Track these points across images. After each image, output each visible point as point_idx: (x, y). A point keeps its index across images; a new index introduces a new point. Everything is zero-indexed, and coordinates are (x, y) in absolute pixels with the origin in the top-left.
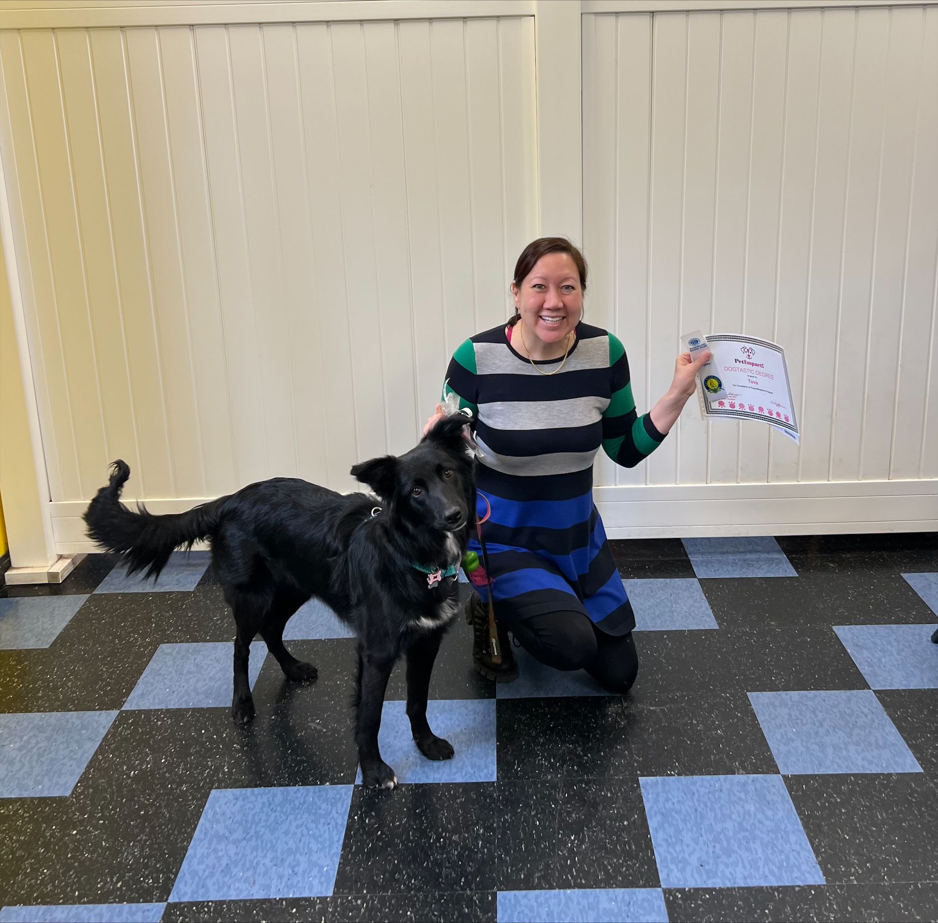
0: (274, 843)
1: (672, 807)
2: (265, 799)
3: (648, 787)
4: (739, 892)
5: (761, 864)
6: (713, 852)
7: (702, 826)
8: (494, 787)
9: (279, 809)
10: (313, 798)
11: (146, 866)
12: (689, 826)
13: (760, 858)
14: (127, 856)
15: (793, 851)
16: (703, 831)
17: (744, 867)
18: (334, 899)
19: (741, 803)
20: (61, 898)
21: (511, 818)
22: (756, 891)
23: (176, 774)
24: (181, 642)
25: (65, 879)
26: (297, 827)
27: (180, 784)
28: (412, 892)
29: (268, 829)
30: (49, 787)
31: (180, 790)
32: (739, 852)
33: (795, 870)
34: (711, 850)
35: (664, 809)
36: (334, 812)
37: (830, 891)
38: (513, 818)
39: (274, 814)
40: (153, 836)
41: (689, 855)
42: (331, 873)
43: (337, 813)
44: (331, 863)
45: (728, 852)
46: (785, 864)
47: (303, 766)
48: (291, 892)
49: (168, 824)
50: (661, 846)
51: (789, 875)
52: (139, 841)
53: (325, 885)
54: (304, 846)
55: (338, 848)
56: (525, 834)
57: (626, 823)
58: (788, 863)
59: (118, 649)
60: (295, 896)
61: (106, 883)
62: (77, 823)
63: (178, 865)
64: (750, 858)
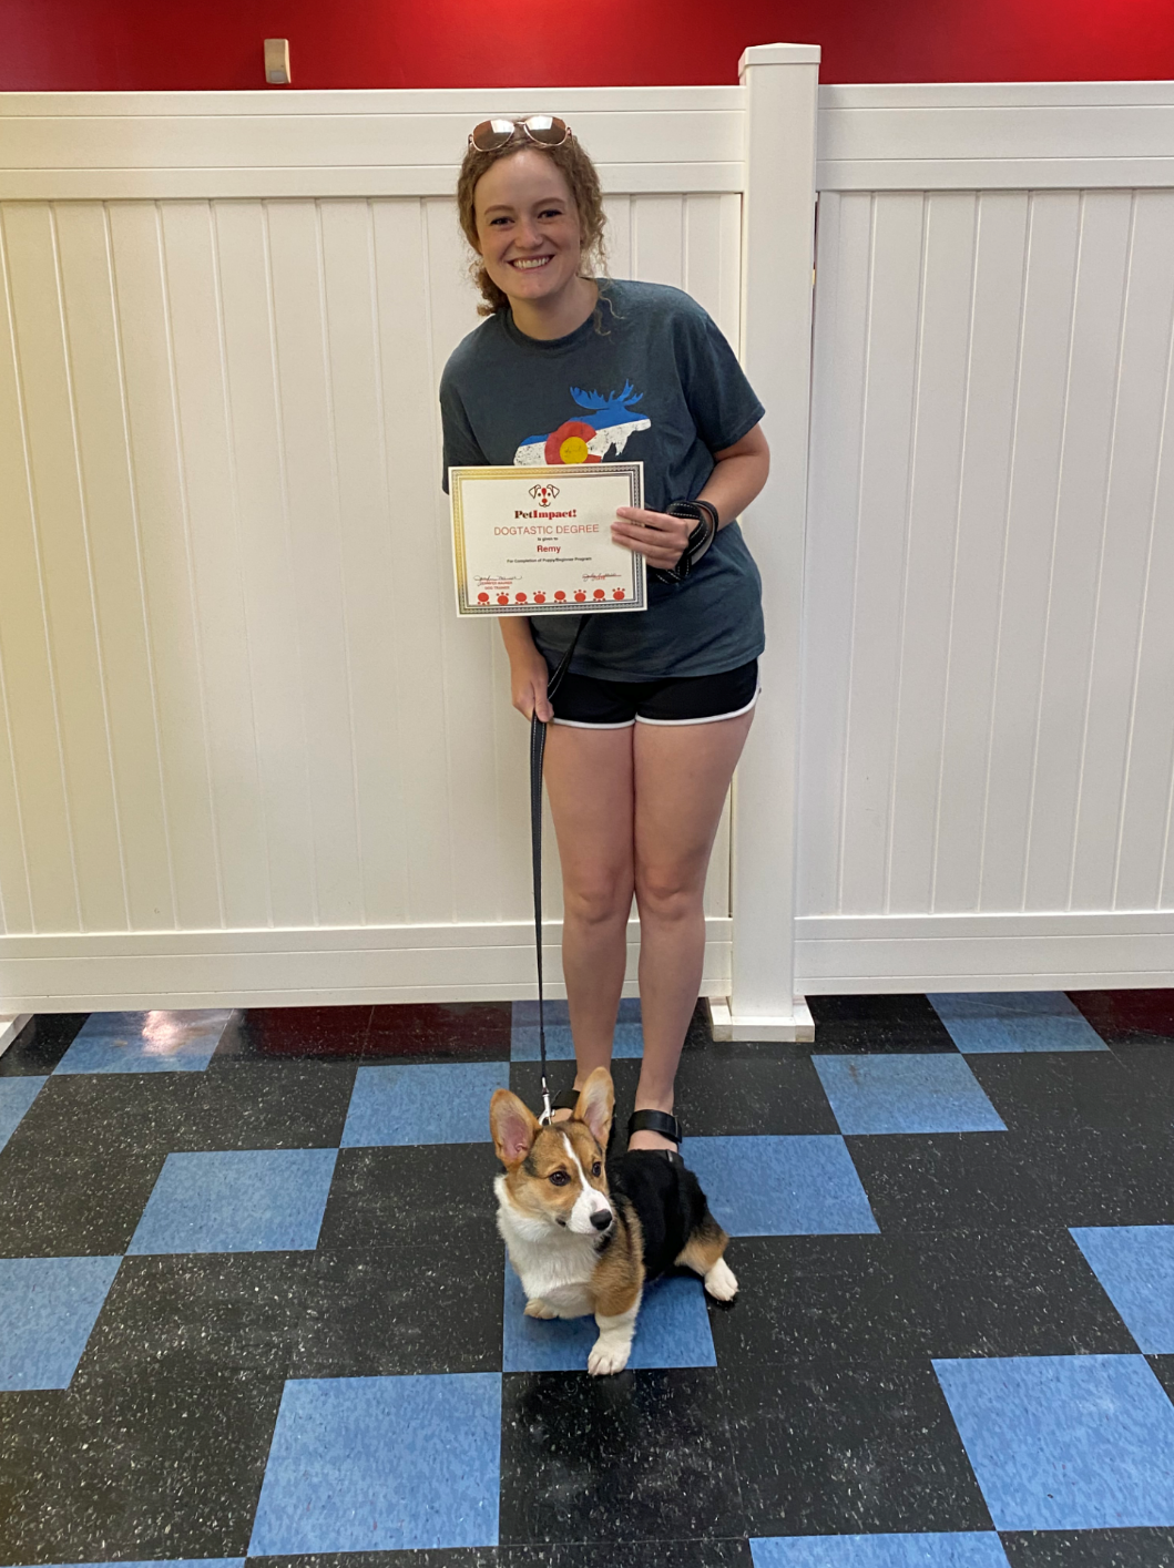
0: (395, 1463)
1: (989, 1405)
2: (369, 1395)
3: (947, 1375)
4: (1113, 1537)
5: (1138, 1493)
6: (1064, 1475)
7: (1043, 1436)
8: (716, 1376)
9: (393, 1410)
10: (443, 1395)
11: (204, 1500)
12: (1019, 1435)
13: (1136, 1484)
14: (172, 1483)
16: (1043, 1442)
17: (1113, 1496)
18: (501, 1551)
19: (1091, 1399)
20: (81, 1552)
21: (749, 1423)
22: (1136, 1535)
23: (227, 1355)
24: (201, 1150)
25: (82, 1521)
26: (427, 1439)
27: (236, 1370)
30: (35, 1376)
31: (237, 1380)
32: (1102, 1475)
34: (1060, 1472)
35: (977, 1409)
36: (478, 1413)
38: (753, 1424)
39: (388, 1418)
40: (206, 1452)
41: (1030, 1480)
42: (491, 1511)
43: (484, 1417)
44: (488, 1495)
45: (1086, 1475)
48: (435, 1538)
49: (228, 1434)
50: (985, 1466)
52: (188, 1460)
53: (485, 1528)
54: (442, 1468)
55: (494, 1472)
56: (775, 1449)
57: (925, 1431)
59: (105, 1161)
61: (147, 1527)
62: (87, 1433)
63: (254, 1498)
64: (1121, 1485)
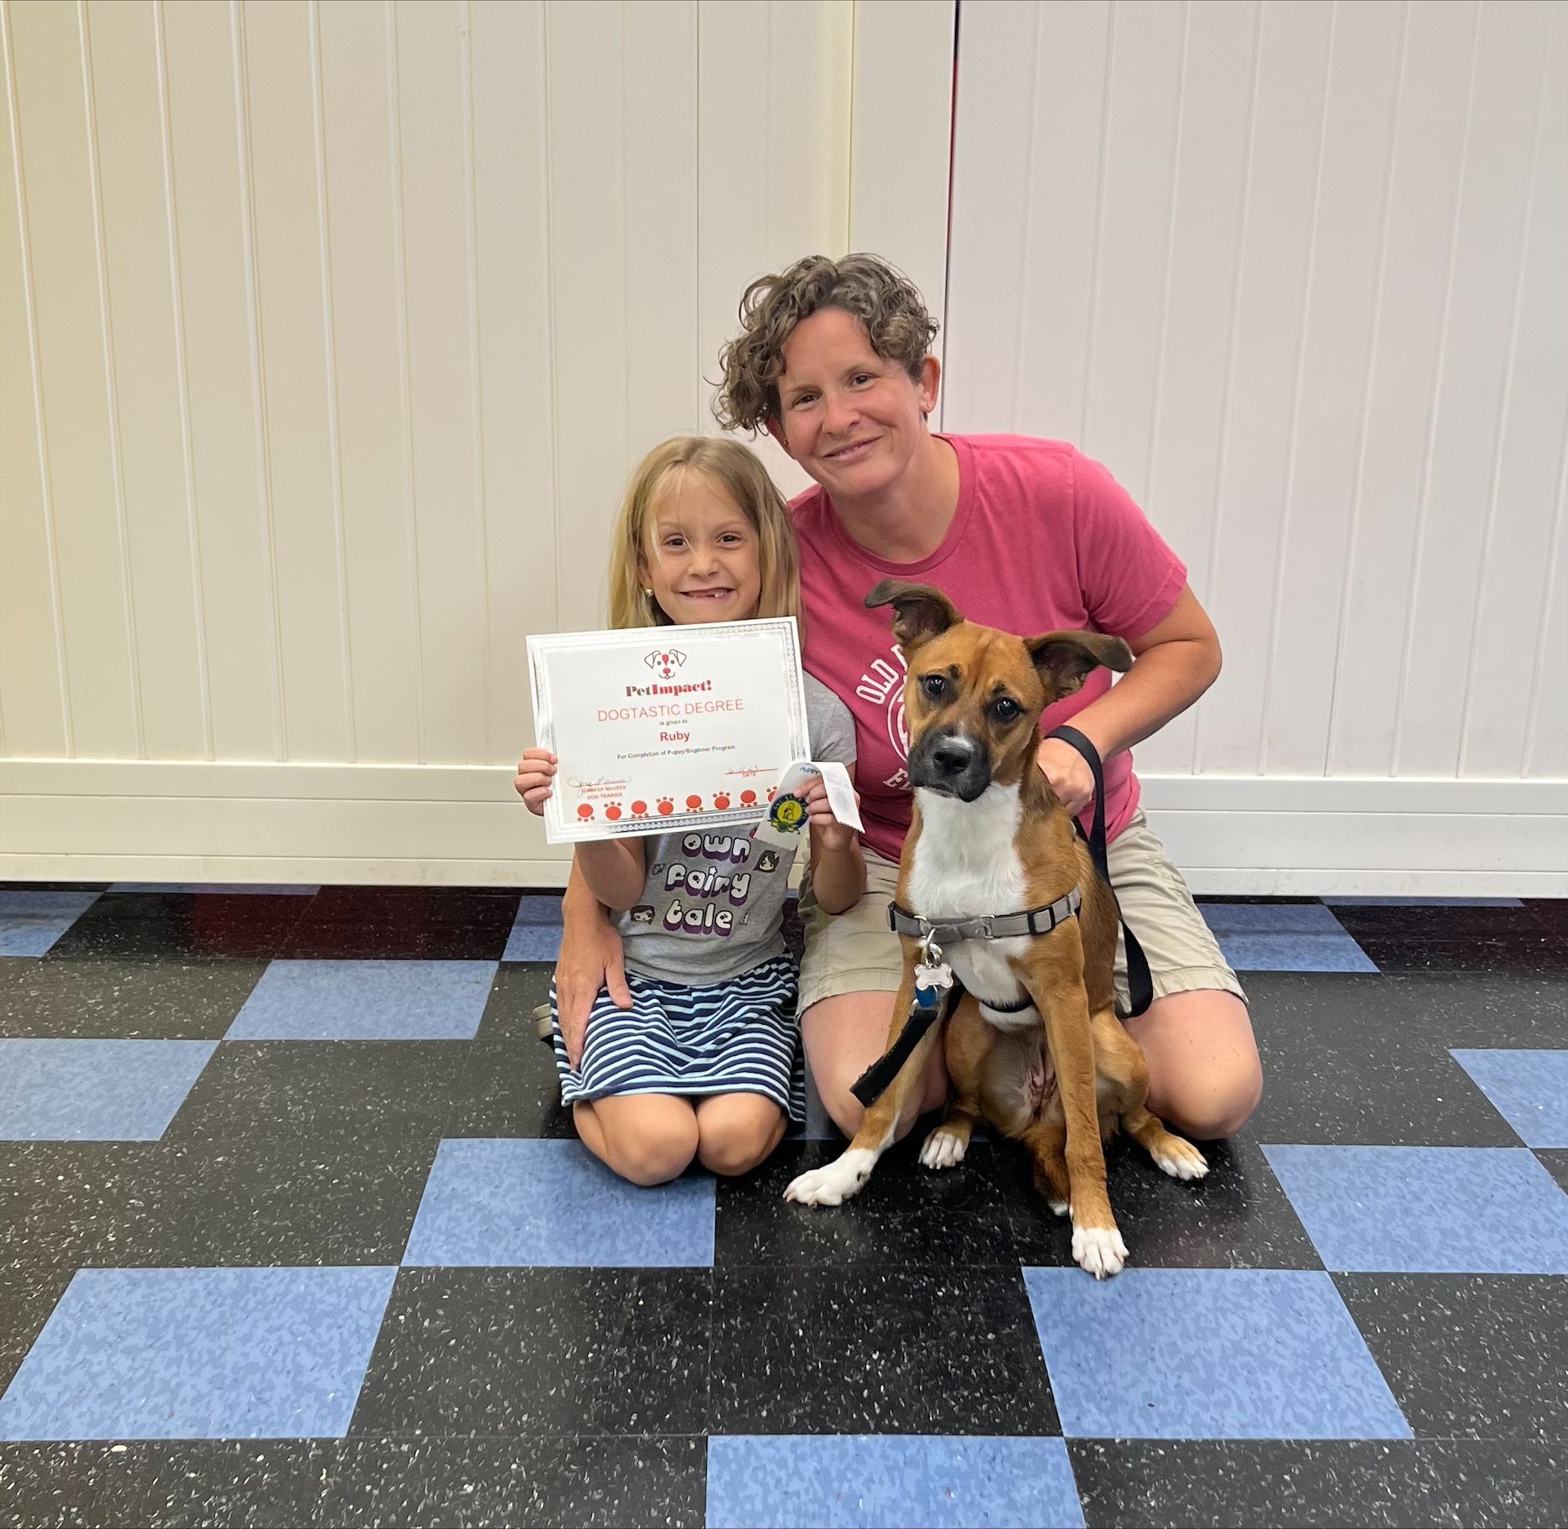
0: (217, 1354)
1: (1091, 1313)
2: (199, 1285)
3: (1037, 1283)
4: (1229, 1447)
5: (1278, 1406)
6: (1176, 1386)
7: (1157, 1348)
8: (708, 1276)
9: (229, 1301)
10: (307, 1286)
12: (1126, 1344)
13: (1277, 1397)
15: (1347, 1386)
16: (1157, 1352)
17: (1241, 1407)
18: (350, 1442)
19: (1240, 1312)
21: (743, 1323)
22: (1263, 1446)
26: (270, 1331)
27: (8, 1258)
28: (522, 1435)
29: (204, 1332)
32: (1233, 1387)
33: (1350, 1415)
34: (1171, 1382)
35: (1073, 1318)
36: (353, 1308)
37: (1423, 1449)
38: (748, 1324)
39: (219, 1309)
41: (1126, 1389)
42: (345, 1403)
43: (360, 1309)
44: (343, 1387)
45: (1209, 1386)
46: (1329, 1407)
47: (286, 1235)
48: (256, 1429)
51: (1337, 1423)
53: (330, 1420)
54: (284, 1360)
55: (360, 1365)
56: (773, 1349)
57: (991, 1336)
58: (1335, 1407)
60: (264, 1436)
64: (1253, 1397)
